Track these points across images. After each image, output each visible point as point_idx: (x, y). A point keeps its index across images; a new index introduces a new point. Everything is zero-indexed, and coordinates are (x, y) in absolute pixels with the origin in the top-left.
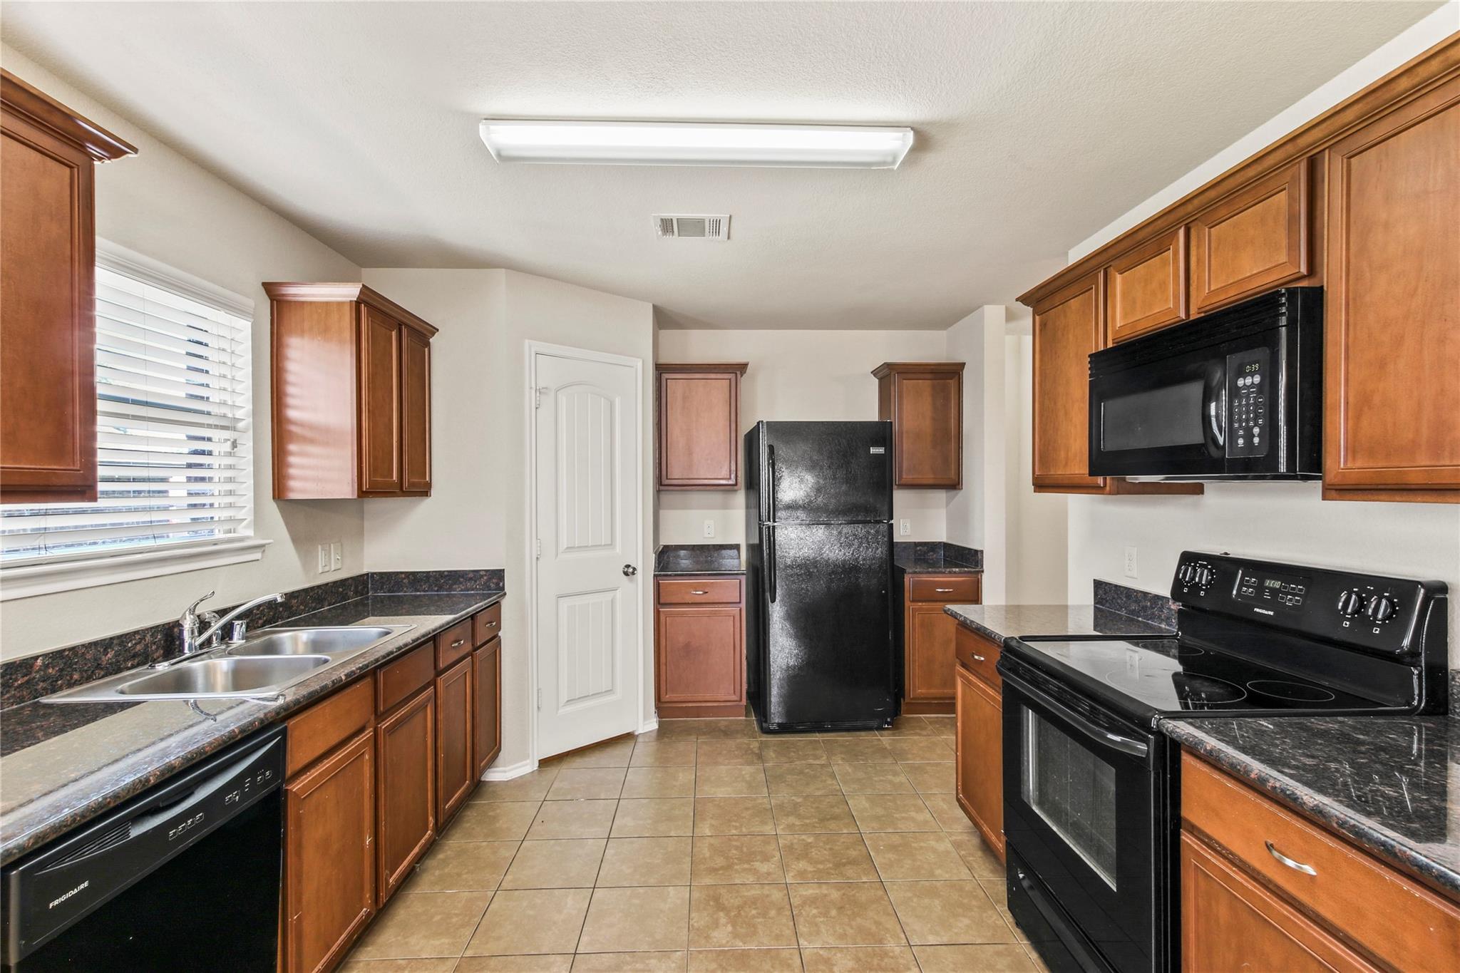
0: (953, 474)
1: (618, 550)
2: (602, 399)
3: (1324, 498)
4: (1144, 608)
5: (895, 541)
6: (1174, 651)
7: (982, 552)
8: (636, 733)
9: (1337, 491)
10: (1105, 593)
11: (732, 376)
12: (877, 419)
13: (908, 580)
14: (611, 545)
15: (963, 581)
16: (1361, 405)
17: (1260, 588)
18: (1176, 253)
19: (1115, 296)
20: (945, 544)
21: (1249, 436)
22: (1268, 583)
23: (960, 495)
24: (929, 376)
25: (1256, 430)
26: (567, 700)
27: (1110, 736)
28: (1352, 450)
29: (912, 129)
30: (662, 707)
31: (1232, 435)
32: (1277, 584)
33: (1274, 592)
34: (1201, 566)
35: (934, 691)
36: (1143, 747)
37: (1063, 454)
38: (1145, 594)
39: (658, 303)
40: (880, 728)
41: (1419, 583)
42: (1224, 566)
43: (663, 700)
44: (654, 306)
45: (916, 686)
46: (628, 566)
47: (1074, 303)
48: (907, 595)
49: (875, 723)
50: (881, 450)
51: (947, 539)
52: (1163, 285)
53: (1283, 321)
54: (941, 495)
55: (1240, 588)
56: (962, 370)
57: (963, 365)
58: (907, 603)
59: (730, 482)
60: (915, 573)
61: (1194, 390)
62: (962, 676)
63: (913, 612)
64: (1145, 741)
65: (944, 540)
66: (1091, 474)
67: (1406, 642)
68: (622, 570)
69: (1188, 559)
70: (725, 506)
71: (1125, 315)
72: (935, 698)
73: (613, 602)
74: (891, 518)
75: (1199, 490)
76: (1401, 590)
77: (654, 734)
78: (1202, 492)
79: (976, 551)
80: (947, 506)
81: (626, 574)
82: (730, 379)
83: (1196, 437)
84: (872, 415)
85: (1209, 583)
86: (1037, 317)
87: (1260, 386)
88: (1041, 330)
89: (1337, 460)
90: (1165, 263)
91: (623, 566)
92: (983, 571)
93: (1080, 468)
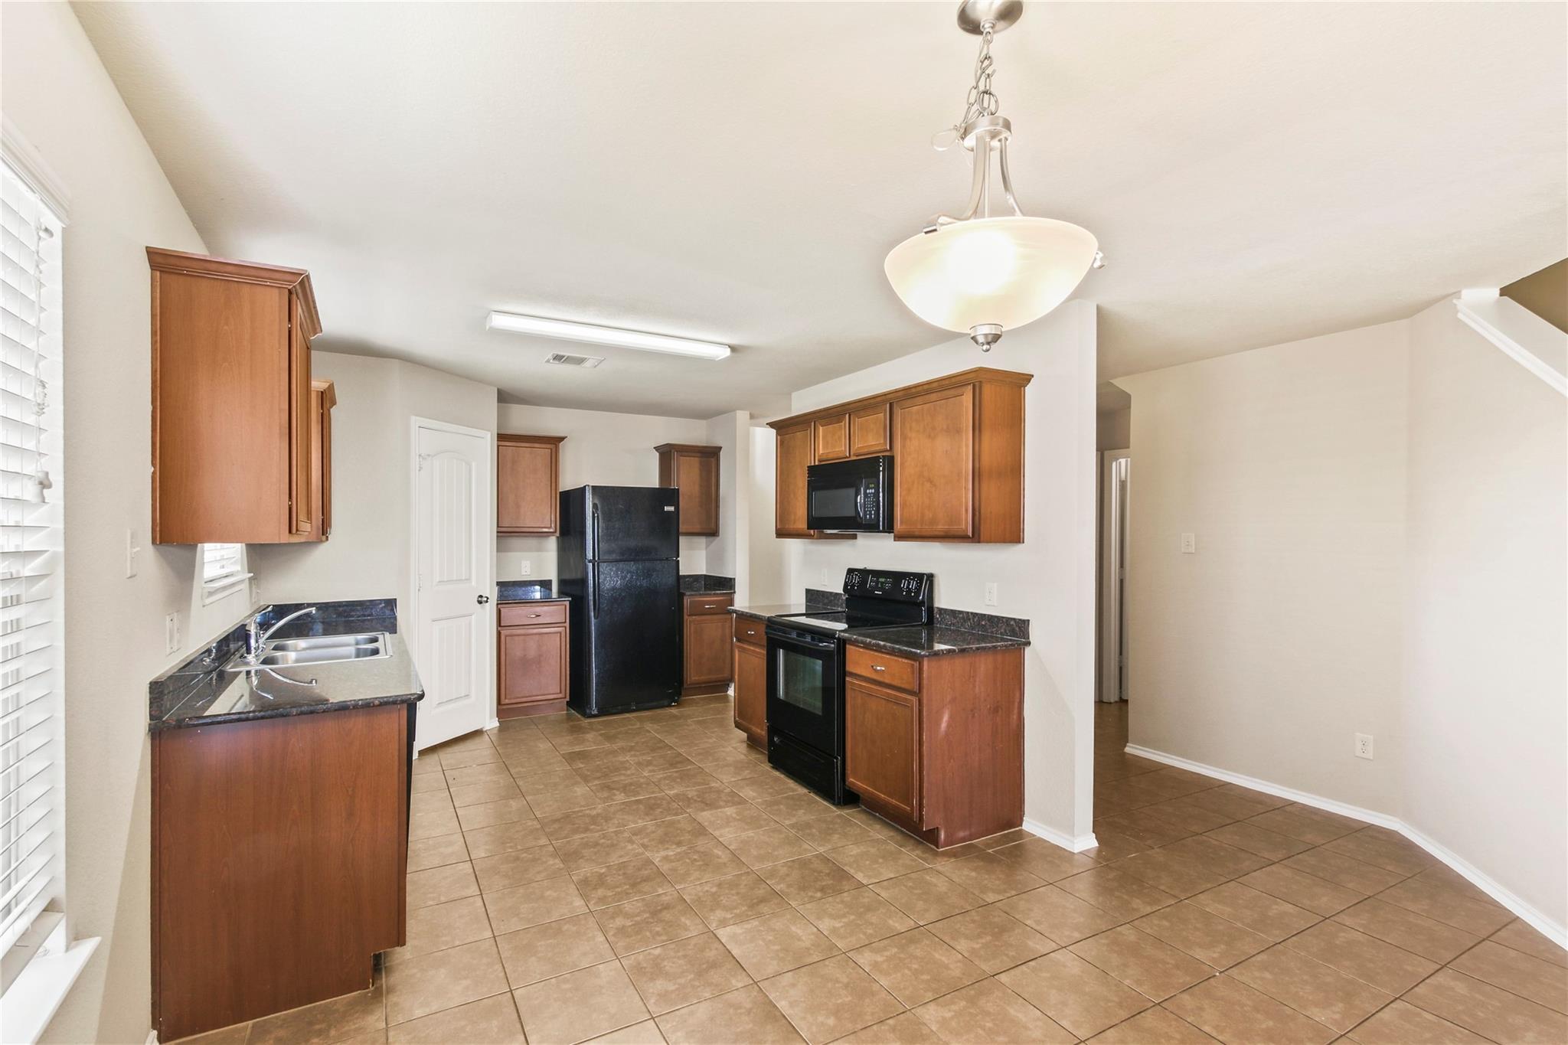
0: (713, 526)
1: (474, 583)
2: (464, 464)
3: (895, 540)
4: (831, 601)
5: (680, 574)
6: (844, 620)
7: (734, 579)
8: (484, 730)
9: (899, 538)
10: (812, 596)
11: (552, 446)
12: (657, 486)
13: (687, 601)
14: (468, 580)
15: (723, 600)
16: (904, 505)
17: (877, 582)
18: (845, 424)
19: (819, 437)
20: (705, 575)
21: (870, 515)
22: (880, 580)
23: (717, 540)
24: (699, 455)
25: (873, 512)
26: (437, 702)
27: (821, 645)
28: (902, 523)
29: (729, 347)
30: (503, 710)
31: (865, 515)
32: (883, 580)
33: (882, 583)
34: (856, 575)
35: (703, 678)
36: (833, 646)
37: (793, 517)
38: (831, 593)
39: (500, 387)
40: (669, 706)
41: (924, 574)
42: (865, 573)
43: (503, 703)
44: (498, 389)
45: (693, 674)
46: (481, 596)
47: (799, 434)
48: (685, 611)
49: (666, 703)
50: (672, 509)
51: (707, 571)
52: (840, 438)
53: (881, 469)
54: (702, 540)
55: (870, 582)
56: (719, 452)
57: (721, 448)
58: (686, 617)
59: (551, 530)
60: (692, 595)
61: (852, 491)
62: (739, 647)
63: (690, 624)
64: (833, 643)
65: (704, 573)
66: (808, 529)
67: (921, 598)
68: (476, 600)
69: (850, 571)
70: (539, 549)
71: (824, 448)
72: (705, 683)
73: (470, 624)
74: (678, 557)
75: (854, 537)
76: (919, 577)
77: (496, 731)
78: (856, 538)
79: (731, 579)
80: (706, 548)
81: (480, 602)
82: (551, 450)
83: (852, 513)
84: (654, 482)
85: (858, 582)
86: (779, 437)
87: (874, 493)
88: (781, 445)
89: (898, 526)
90: (840, 427)
91: (477, 596)
92: (735, 592)
93: (802, 524)
